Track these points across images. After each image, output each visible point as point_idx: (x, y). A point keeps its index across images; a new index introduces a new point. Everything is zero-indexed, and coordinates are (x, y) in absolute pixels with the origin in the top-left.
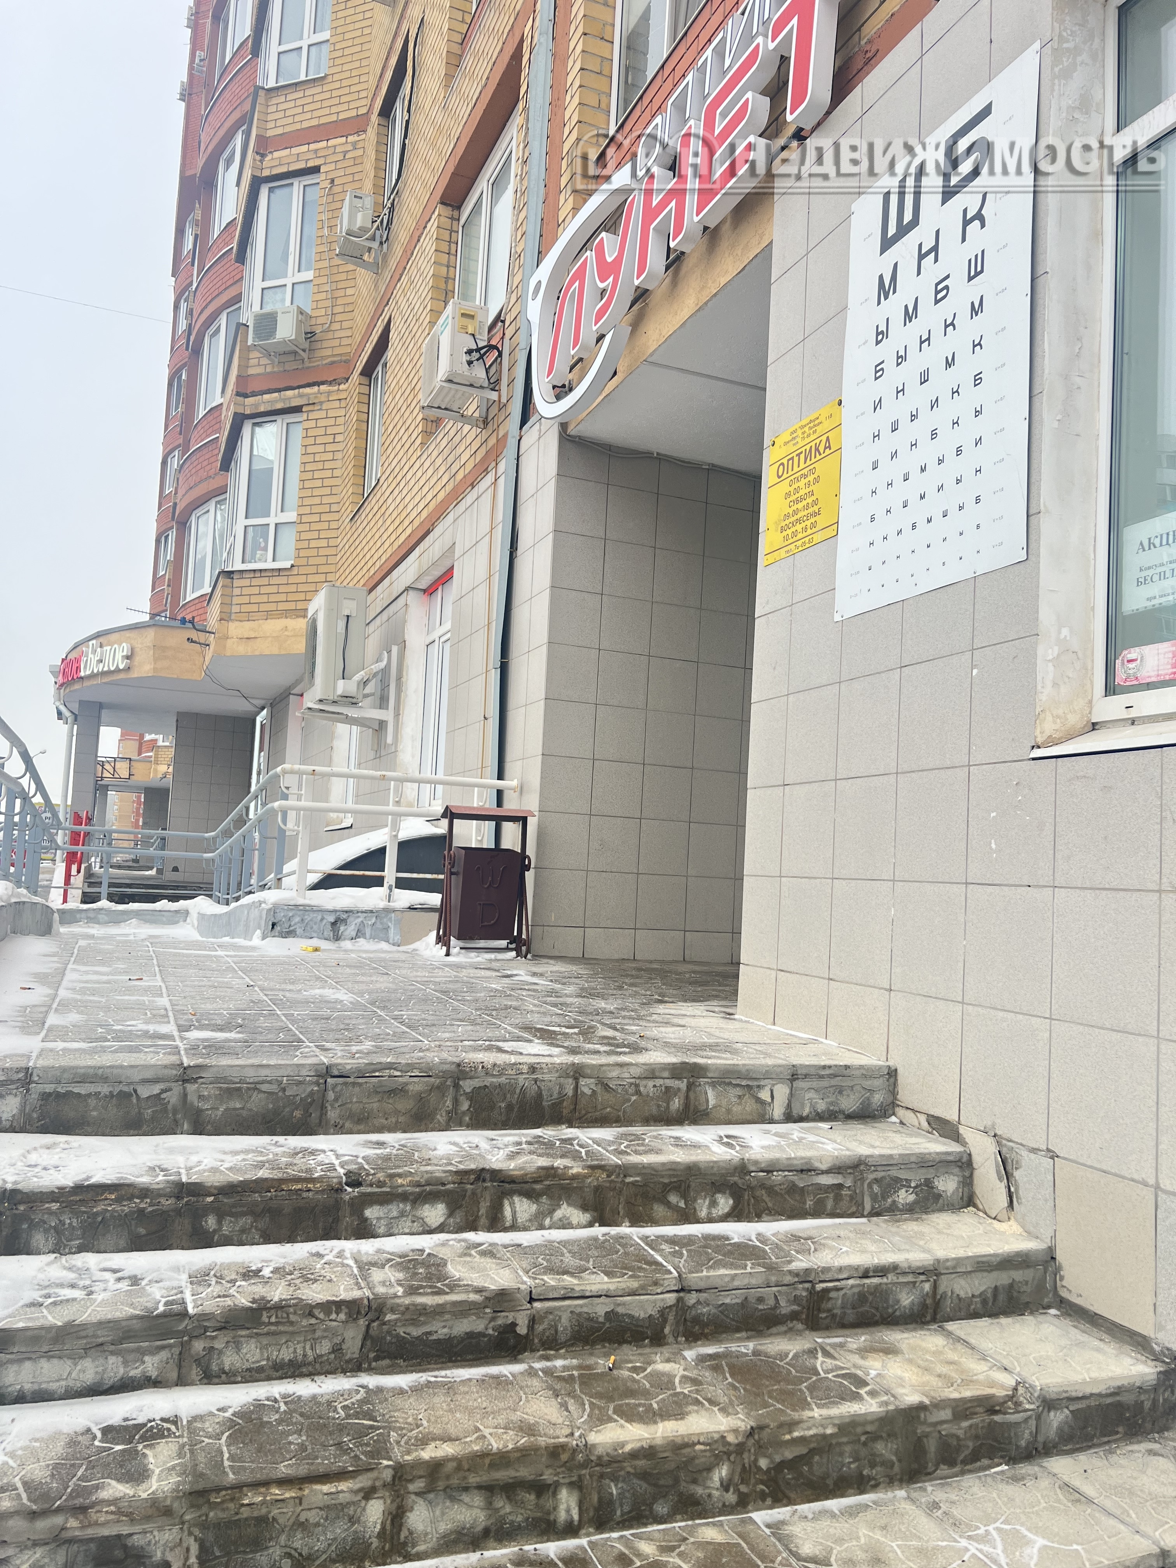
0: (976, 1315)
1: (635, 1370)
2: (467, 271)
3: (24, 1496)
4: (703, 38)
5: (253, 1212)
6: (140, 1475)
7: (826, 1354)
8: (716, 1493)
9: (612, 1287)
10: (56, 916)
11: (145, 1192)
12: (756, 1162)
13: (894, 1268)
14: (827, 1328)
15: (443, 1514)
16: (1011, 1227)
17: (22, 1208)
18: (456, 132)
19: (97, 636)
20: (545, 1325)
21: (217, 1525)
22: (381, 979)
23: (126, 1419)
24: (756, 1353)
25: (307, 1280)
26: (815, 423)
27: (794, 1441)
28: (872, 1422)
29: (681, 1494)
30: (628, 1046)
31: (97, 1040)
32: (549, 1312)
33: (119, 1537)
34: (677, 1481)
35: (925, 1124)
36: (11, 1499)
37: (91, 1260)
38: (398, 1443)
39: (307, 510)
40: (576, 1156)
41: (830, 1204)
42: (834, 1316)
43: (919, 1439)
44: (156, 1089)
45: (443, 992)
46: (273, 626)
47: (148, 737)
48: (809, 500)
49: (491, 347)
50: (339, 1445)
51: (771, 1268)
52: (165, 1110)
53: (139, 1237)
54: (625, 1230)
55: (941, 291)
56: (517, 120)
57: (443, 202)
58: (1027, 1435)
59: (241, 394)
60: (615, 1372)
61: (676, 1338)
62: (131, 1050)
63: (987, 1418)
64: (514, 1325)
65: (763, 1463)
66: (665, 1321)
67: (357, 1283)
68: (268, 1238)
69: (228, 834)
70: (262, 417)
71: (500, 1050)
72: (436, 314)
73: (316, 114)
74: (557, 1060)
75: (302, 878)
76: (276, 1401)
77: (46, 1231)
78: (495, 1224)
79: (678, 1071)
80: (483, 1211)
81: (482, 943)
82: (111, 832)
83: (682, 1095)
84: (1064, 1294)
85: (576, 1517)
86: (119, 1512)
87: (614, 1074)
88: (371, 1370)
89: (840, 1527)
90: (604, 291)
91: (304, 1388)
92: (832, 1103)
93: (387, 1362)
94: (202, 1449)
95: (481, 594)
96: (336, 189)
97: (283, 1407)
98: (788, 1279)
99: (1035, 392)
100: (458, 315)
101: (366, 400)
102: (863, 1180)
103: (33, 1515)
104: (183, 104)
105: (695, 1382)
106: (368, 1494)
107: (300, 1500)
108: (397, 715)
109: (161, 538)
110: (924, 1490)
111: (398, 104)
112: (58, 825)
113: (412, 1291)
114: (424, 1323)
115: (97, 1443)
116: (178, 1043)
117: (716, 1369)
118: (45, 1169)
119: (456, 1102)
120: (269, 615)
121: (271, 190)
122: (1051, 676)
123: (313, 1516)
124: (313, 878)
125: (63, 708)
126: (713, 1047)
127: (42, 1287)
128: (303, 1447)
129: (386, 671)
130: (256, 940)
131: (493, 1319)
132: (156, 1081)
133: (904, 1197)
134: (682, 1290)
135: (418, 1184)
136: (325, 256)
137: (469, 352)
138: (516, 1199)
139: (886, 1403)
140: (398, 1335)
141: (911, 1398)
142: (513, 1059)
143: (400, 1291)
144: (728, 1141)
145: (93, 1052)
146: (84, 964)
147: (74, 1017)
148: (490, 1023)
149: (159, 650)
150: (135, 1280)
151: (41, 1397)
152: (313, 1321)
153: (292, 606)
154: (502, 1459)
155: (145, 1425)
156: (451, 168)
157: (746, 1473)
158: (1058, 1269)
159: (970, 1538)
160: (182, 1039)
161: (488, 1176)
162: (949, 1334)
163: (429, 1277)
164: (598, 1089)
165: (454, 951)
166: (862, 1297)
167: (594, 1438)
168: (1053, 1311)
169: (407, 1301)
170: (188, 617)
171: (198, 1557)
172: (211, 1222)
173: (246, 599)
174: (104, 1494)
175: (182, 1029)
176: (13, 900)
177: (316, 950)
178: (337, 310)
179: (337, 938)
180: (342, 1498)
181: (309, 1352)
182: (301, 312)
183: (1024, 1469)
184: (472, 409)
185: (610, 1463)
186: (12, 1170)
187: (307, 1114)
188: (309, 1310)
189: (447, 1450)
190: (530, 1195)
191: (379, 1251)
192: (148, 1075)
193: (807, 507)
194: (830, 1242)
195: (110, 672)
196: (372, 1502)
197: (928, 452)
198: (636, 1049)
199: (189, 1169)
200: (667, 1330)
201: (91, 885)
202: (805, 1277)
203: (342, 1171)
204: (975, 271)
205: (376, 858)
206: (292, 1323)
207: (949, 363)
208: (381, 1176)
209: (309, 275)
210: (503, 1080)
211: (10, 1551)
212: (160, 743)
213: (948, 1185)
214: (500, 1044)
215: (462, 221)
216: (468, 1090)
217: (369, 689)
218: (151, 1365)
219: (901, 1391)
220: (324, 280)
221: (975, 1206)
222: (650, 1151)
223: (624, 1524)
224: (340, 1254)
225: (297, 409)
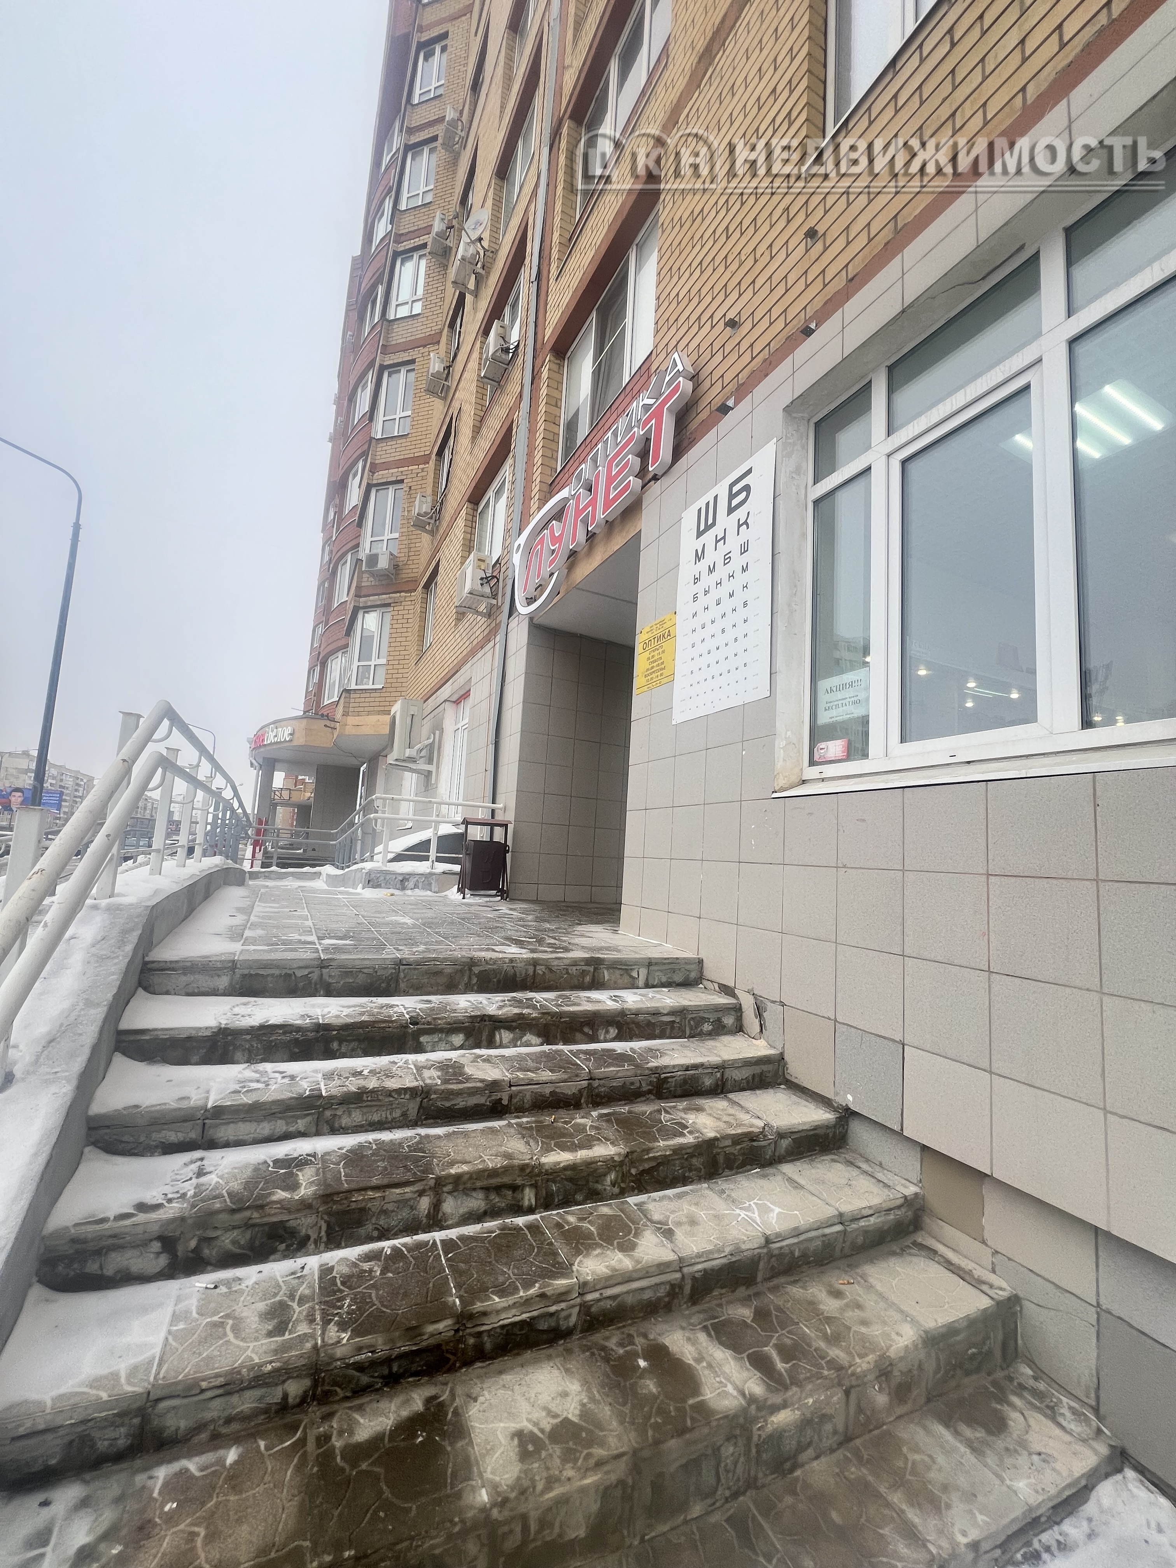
0: (743, 1089)
1: (566, 1123)
2: (480, 536)
3: (228, 1200)
4: (606, 427)
5: (359, 1040)
6: (295, 1187)
7: (667, 1112)
8: (608, 1188)
9: (554, 1078)
10: (247, 875)
11: (299, 1029)
12: (630, 1010)
13: (701, 1065)
14: (666, 1098)
15: (462, 1203)
16: (761, 1043)
17: (230, 1038)
18: (477, 466)
19: (274, 722)
20: (517, 1099)
21: (338, 1213)
22: (428, 911)
23: (286, 1155)
24: (630, 1112)
25: (388, 1076)
26: (662, 622)
27: (650, 1159)
28: (689, 1148)
29: (589, 1189)
30: (562, 948)
31: (272, 945)
32: (520, 1092)
33: (282, 1222)
34: (588, 1181)
35: (717, 988)
36: (221, 1203)
37: (268, 1067)
38: (438, 1165)
39: (392, 658)
40: (534, 1007)
41: (668, 1032)
42: (670, 1091)
43: (715, 1156)
44: (306, 972)
45: (463, 919)
46: (373, 719)
47: (300, 777)
48: (660, 662)
49: (493, 577)
50: (405, 1167)
51: (637, 1066)
52: (310, 983)
53: (296, 1053)
54: (560, 1047)
55: (727, 559)
56: (509, 461)
57: (469, 501)
58: (770, 1153)
59: (358, 596)
60: (555, 1124)
61: (587, 1105)
62: (292, 950)
63: (750, 1144)
64: (501, 1099)
65: (633, 1171)
66: (582, 1096)
67: (416, 1078)
68: (366, 1054)
69: (344, 831)
70: (368, 609)
71: (494, 950)
72: (464, 558)
73: (403, 453)
74: (525, 956)
75: (385, 856)
76: (370, 1143)
77: (244, 1050)
78: (491, 1044)
79: (589, 961)
80: (484, 1037)
81: (482, 892)
82: (279, 830)
83: (591, 974)
84: (788, 1077)
85: (534, 1203)
86: (282, 1208)
87: (556, 963)
88: (423, 1126)
89: (672, 1205)
90: (553, 551)
91: (386, 1136)
92: (669, 978)
93: (432, 1121)
94: (330, 1170)
95: (485, 705)
96: (412, 492)
97: (374, 1147)
98: (647, 1072)
99: (775, 611)
100: (476, 560)
101: (425, 601)
102: (685, 1018)
103: (233, 1211)
104: (330, 444)
105: (597, 1128)
106: (421, 1193)
107: (384, 1198)
108: (438, 768)
109: (311, 670)
110: (717, 1183)
111: (446, 451)
112: (250, 826)
113: (446, 1082)
114: (453, 1099)
115: (270, 1169)
116: (318, 946)
117: (608, 1121)
118: (243, 1016)
119: (470, 978)
120: (369, 713)
121: (377, 491)
122: (782, 755)
123: (390, 1207)
124: (391, 856)
125: (254, 761)
126: (608, 949)
127: (240, 1082)
128: (385, 1168)
129: (431, 745)
130: (359, 890)
131: (490, 1096)
132: (306, 967)
133: (707, 1027)
134: (591, 1079)
135: (450, 1024)
136: (406, 526)
137: (482, 579)
138: (502, 1031)
139: (698, 1138)
140: (437, 1107)
141: (711, 1134)
142: (501, 955)
143: (439, 1082)
144: (615, 999)
145: (270, 951)
146: (264, 902)
147: (259, 932)
148: (488, 936)
149: (309, 731)
150: (292, 1078)
151: (239, 1143)
152: (391, 1099)
153: (382, 708)
154: (493, 1173)
155: (297, 1158)
156: (473, 484)
157: (624, 1177)
158: (786, 1064)
159: (741, 1209)
160: (320, 944)
161: (487, 1019)
162: (730, 1100)
163: (455, 1074)
164: (546, 972)
165: (468, 896)
166: (685, 1081)
167: (544, 1160)
168: (783, 1086)
169: (443, 1087)
170: (325, 713)
171: (326, 1232)
172: (335, 1045)
173: (357, 705)
174: (274, 1198)
175: (320, 938)
176: (225, 867)
177: (392, 895)
178: (410, 554)
179: (403, 888)
180: (407, 1196)
181: (389, 1116)
182: (391, 554)
183: (769, 1170)
184: (482, 608)
185: (551, 1174)
186: (224, 1017)
187: (389, 985)
188: (390, 1093)
189: (465, 1168)
190: (510, 1029)
191: (427, 1060)
192: (301, 964)
193: (658, 665)
194: (668, 1052)
195: (281, 742)
196: (423, 1198)
197: (720, 640)
198: (567, 950)
199: (323, 1016)
200: (582, 1101)
201: (267, 858)
202: (656, 1071)
203: (407, 1016)
204: (744, 550)
205: (425, 845)
206: (380, 1100)
207: (731, 595)
208: (429, 1019)
209: (396, 535)
210: (495, 967)
211: (219, 1233)
212: (307, 781)
213: (729, 1021)
214: (493, 947)
215: (479, 511)
216: (477, 972)
217: (423, 753)
218: (301, 1125)
219: (705, 1131)
220: (404, 538)
221: (743, 1031)
222: (575, 1004)
223: (559, 1206)
224: (406, 1062)
225: (389, 605)
